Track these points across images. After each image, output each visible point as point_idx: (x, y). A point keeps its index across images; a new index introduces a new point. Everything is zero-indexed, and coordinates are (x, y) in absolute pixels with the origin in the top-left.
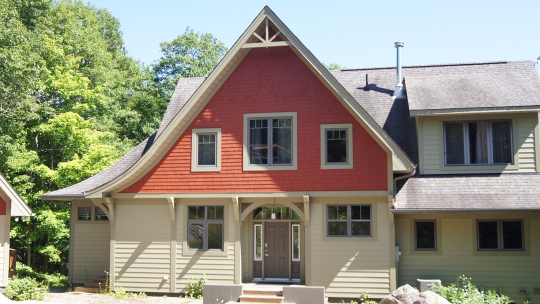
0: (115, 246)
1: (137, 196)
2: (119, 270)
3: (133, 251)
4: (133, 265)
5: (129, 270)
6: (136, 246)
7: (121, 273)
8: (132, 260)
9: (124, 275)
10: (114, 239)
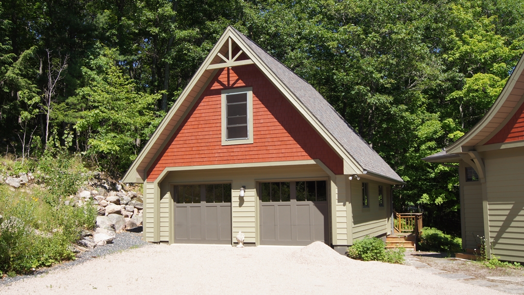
0: (487, 206)
1: (503, 147)
2: (495, 235)
3: (507, 212)
4: (509, 230)
5: (505, 235)
6: (510, 207)
7: (497, 238)
8: (507, 224)
9: (501, 241)
10: (487, 200)
